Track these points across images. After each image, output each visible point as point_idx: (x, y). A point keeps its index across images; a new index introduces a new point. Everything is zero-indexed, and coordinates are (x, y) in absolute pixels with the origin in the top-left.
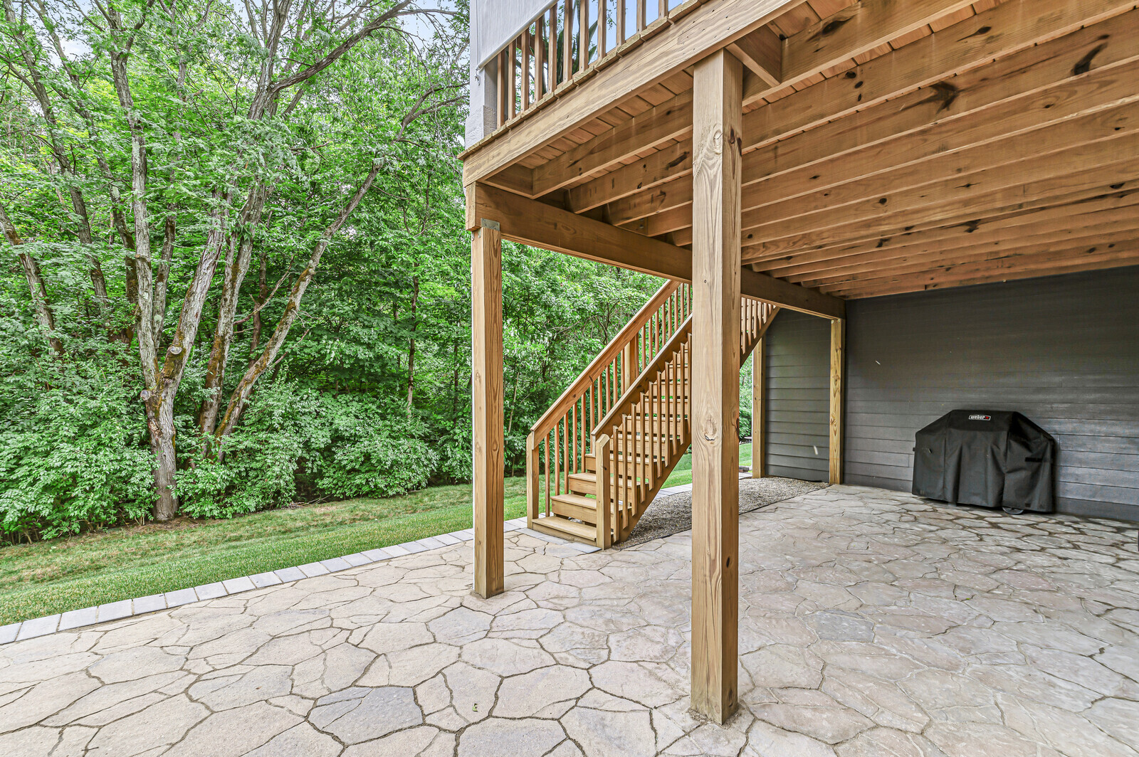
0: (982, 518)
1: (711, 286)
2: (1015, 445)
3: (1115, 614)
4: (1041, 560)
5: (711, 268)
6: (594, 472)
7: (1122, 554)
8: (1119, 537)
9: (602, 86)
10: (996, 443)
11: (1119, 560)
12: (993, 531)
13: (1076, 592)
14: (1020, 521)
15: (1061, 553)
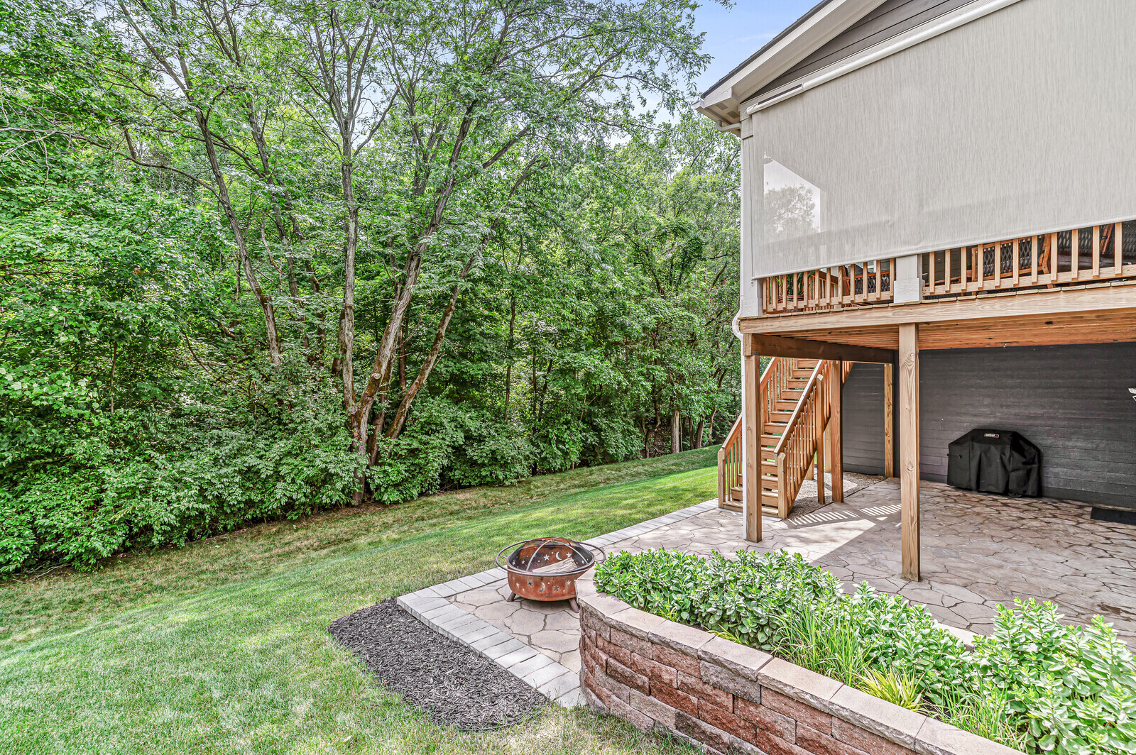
0: (996, 500)
1: (910, 411)
2: (1016, 455)
3: (1075, 548)
4: (1036, 523)
5: (910, 404)
6: (776, 476)
7: (1081, 520)
8: (1080, 511)
9: (847, 317)
10: (1003, 453)
11: (1079, 523)
12: (1005, 508)
13: (1055, 538)
14: (1021, 502)
15: (1046, 520)
